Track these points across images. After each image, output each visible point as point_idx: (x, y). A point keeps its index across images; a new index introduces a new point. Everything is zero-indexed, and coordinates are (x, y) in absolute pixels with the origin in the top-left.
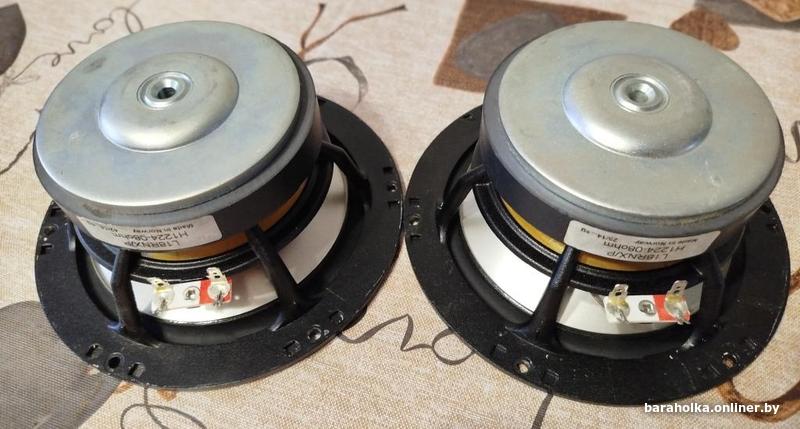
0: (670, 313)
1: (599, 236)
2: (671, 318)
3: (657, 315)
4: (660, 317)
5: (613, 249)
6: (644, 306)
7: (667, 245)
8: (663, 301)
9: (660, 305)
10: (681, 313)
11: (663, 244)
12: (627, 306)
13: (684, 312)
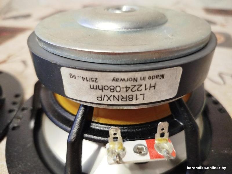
0: (159, 153)
1: (83, 79)
2: (160, 156)
3: (148, 155)
4: (152, 156)
5: (99, 93)
6: (138, 149)
7: (139, 82)
8: (154, 143)
9: (151, 147)
10: (168, 152)
11: (135, 80)
12: (124, 149)
13: (171, 151)
